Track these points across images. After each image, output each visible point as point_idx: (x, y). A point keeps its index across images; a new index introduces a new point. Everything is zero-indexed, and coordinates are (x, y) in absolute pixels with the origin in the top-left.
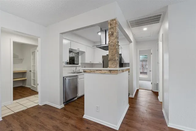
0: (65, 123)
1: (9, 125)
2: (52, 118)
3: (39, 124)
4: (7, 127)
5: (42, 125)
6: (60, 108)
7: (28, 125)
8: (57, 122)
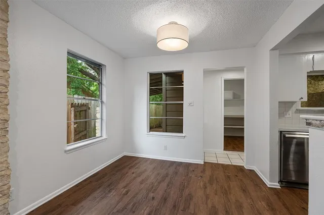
0: (258, 210)
1: (203, 171)
2: (244, 191)
3: (226, 187)
4: (201, 172)
5: (227, 189)
6: (269, 186)
7: (215, 181)
8: (247, 200)
